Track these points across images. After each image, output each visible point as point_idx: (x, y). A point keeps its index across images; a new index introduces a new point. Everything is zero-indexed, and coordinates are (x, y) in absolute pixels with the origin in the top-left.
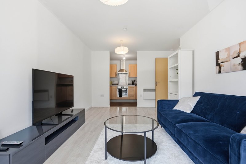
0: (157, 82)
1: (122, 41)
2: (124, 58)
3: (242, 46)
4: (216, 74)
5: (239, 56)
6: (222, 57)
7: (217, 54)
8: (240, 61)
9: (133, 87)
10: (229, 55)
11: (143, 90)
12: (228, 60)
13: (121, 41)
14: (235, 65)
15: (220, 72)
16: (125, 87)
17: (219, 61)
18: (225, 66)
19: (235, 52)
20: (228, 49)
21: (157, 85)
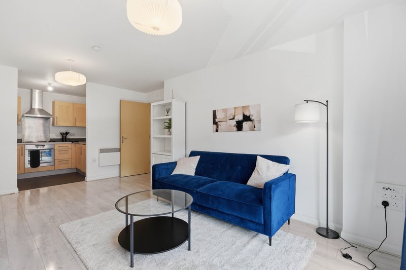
0: (123, 137)
1: (73, 61)
2: (50, 89)
3: (236, 110)
4: (214, 132)
5: (234, 119)
6: (219, 116)
7: (214, 113)
8: (235, 123)
9: (67, 145)
10: (226, 116)
11: (98, 151)
12: (225, 120)
13: (68, 60)
14: (230, 126)
15: (217, 131)
16: (47, 147)
17: (217, 120)
18: (222, 126)
19: (231, 114)
20: (225, 111)
21: (123, 142)
